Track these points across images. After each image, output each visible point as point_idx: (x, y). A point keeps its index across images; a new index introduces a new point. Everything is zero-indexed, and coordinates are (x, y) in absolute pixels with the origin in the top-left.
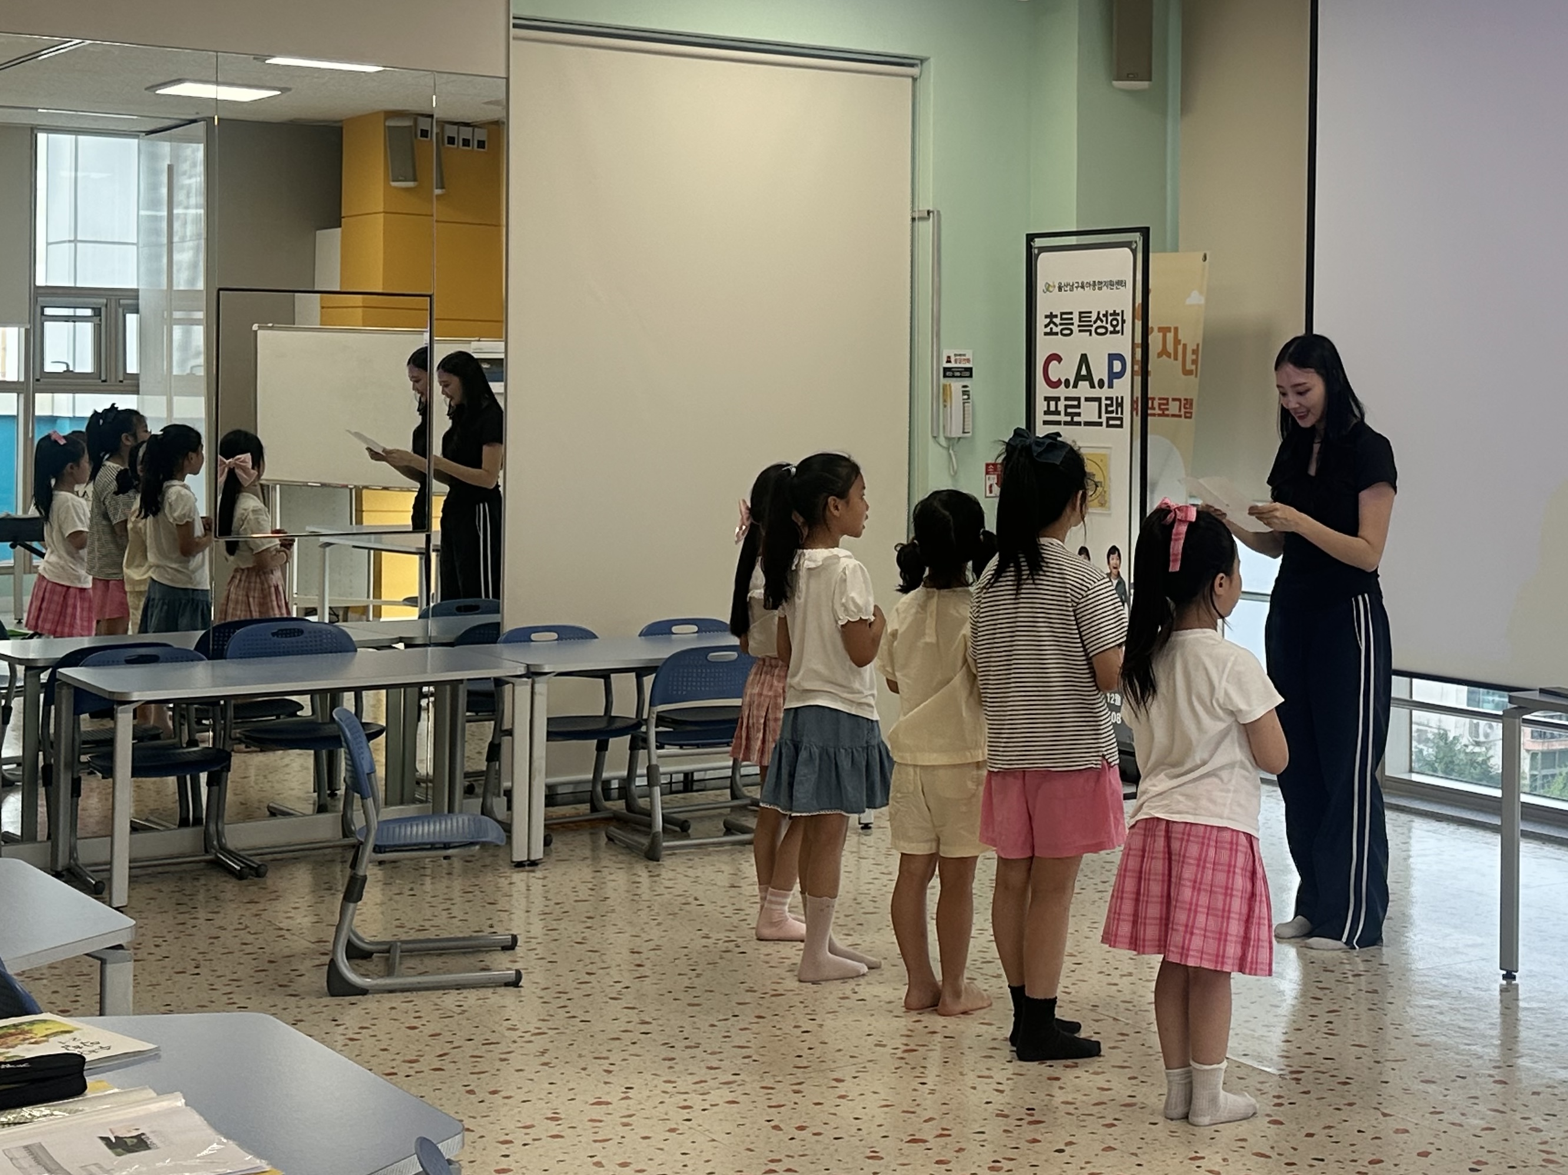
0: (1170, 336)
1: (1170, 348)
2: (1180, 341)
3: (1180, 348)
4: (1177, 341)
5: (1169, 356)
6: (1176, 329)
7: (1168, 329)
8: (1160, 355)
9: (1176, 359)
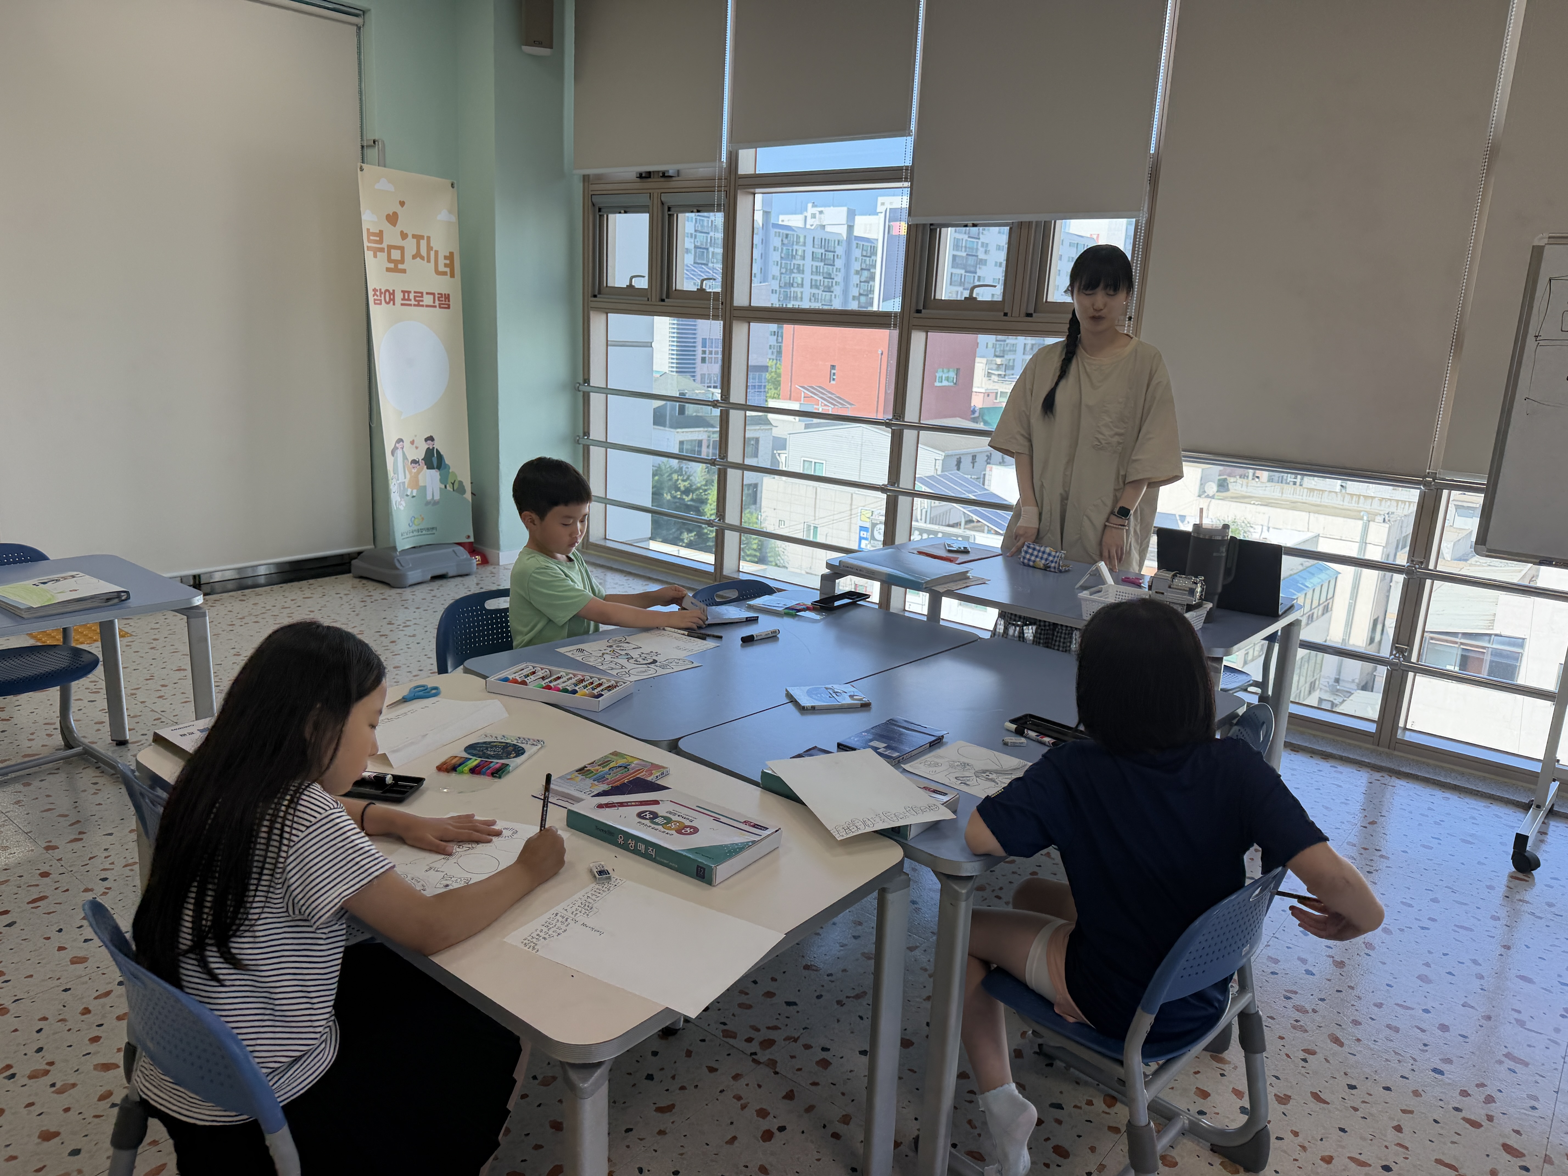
0: (423, 243)
1: (424, 252)
2: (432, 248)
3: (432, 254)
4: (429, 248)
5: (422, 258)
6: (429, 238)
7: (422, 237)
8: (414, 257)
9: (429, 261)
